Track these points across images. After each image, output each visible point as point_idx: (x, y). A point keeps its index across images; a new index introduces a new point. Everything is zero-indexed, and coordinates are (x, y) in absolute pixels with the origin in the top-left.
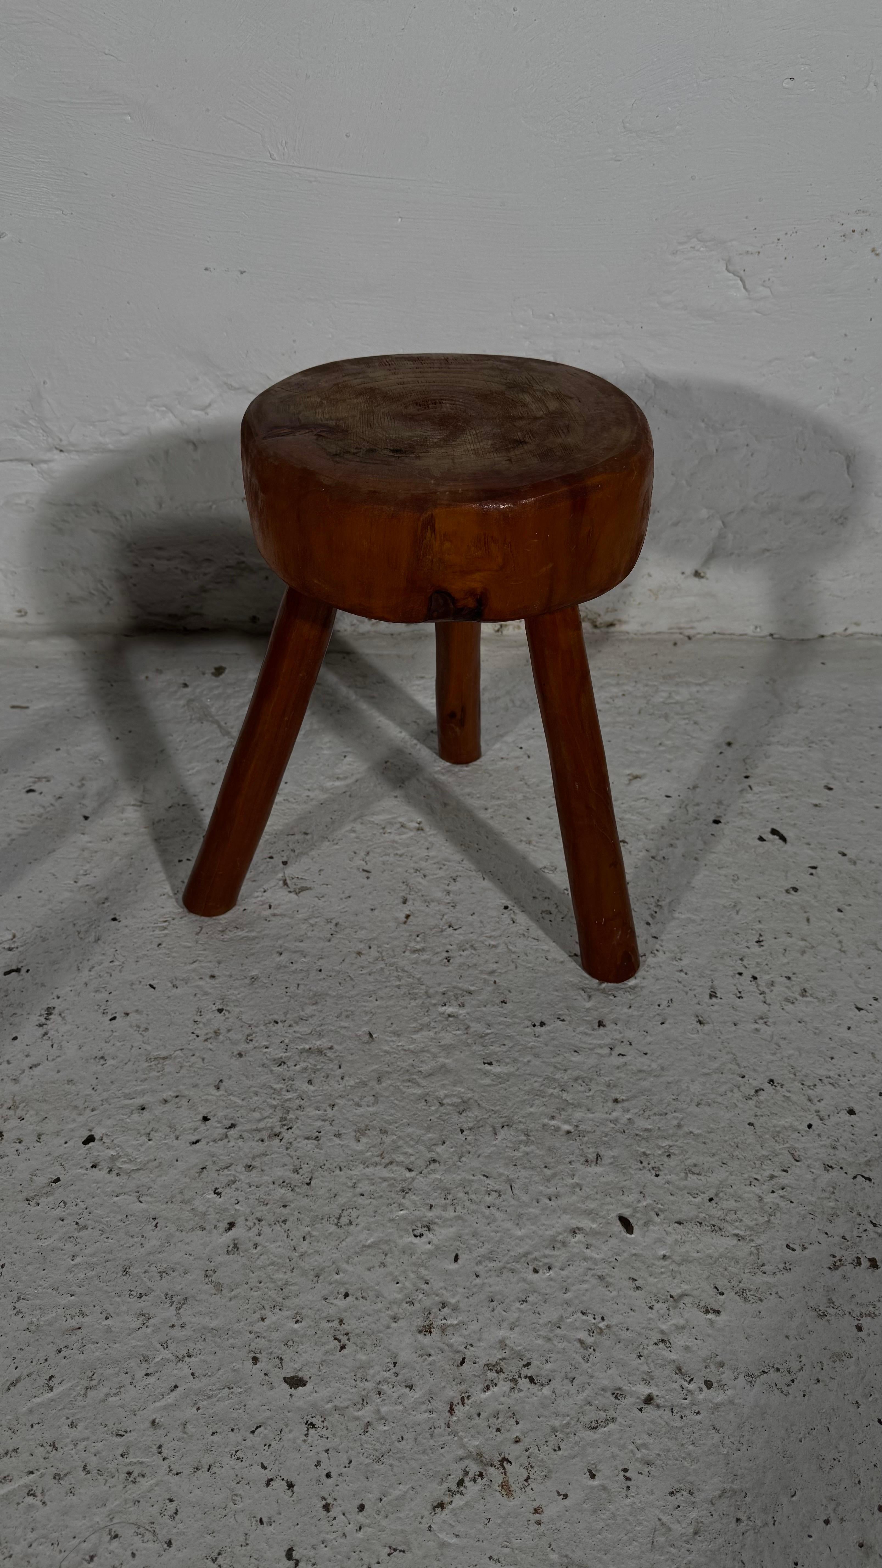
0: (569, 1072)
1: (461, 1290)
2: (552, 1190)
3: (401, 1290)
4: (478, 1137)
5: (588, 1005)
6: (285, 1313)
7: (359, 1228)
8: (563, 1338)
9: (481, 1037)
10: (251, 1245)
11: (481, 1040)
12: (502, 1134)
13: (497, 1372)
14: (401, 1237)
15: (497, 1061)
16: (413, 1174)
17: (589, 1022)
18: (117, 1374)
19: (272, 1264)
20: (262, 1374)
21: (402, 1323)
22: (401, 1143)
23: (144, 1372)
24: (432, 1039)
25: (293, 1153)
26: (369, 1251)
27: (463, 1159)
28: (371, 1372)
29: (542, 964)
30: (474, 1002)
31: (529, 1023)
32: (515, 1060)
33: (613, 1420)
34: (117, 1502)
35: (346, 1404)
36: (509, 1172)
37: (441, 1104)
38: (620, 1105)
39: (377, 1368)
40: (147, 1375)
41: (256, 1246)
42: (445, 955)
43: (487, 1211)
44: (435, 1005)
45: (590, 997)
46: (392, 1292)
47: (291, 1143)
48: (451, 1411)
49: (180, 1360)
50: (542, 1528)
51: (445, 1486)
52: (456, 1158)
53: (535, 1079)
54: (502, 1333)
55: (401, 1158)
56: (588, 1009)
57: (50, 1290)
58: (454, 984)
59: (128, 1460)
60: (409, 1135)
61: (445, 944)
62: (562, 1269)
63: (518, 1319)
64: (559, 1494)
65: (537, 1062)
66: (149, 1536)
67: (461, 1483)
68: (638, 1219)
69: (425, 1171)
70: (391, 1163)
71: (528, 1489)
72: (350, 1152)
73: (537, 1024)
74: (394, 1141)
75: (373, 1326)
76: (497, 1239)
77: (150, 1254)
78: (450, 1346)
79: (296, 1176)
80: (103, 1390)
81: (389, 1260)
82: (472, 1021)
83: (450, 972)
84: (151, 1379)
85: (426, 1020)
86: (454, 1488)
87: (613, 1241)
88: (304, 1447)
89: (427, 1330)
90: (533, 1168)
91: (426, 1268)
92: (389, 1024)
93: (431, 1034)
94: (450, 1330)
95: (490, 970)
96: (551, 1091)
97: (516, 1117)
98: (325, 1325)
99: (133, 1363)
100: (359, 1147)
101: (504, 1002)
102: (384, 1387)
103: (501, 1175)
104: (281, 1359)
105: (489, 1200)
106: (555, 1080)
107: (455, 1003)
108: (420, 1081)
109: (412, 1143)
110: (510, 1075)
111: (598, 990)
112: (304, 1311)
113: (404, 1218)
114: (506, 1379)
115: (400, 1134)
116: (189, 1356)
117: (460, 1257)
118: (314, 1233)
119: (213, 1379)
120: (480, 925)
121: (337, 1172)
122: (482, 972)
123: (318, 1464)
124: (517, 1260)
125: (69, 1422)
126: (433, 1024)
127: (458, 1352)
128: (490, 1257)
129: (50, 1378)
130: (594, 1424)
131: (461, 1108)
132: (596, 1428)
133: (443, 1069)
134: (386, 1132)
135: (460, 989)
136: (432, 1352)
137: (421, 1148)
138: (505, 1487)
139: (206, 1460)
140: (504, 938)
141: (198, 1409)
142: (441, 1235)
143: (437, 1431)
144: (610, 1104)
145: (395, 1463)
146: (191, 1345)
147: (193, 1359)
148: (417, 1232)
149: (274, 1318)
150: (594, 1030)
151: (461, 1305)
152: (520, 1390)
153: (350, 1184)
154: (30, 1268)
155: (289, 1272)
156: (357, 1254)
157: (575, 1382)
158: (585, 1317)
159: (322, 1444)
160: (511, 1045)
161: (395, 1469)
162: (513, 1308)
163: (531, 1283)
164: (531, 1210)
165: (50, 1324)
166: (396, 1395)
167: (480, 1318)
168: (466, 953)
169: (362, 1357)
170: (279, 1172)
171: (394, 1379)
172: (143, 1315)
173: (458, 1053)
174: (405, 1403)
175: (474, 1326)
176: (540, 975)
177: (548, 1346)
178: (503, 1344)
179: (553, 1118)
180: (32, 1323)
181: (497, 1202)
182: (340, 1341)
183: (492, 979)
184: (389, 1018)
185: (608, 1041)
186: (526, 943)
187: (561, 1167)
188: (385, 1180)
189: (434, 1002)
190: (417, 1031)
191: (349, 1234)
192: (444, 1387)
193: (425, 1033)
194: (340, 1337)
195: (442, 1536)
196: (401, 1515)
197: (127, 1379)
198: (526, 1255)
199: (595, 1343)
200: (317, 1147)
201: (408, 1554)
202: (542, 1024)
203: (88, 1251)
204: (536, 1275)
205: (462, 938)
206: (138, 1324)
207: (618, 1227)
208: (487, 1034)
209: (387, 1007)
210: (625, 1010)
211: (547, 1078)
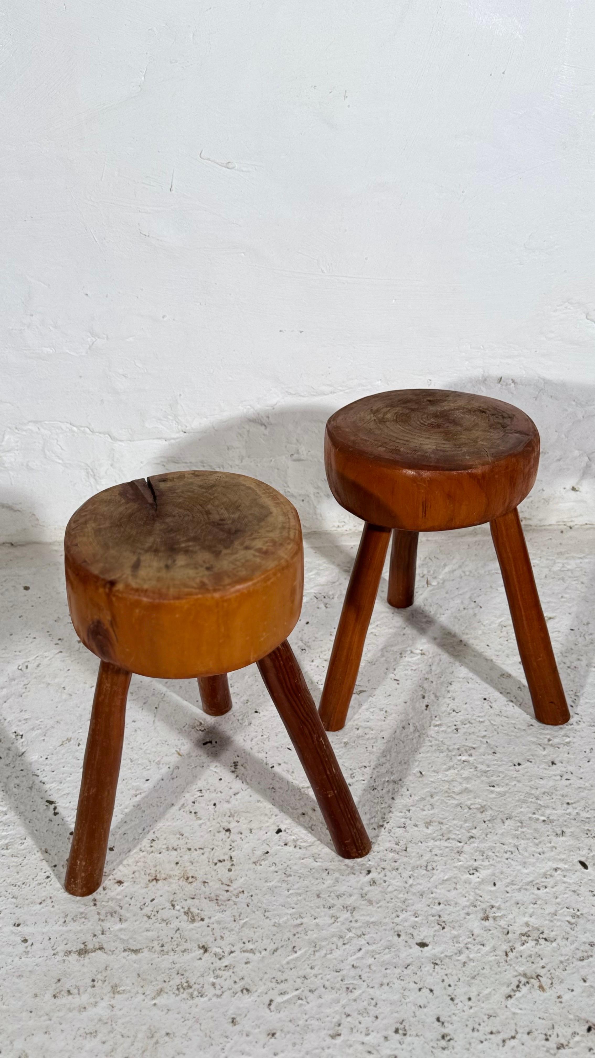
0: (539, 789)
1: (500, 900)
2: (540, 850)
3: (468, 900)
4: (494, 825)
5: (544, 753)
6: (409, 913)
7: (438, 871)
8: (558, 920)
9: (485, 772)
10: (382, 881)
11: (485, 774)
12: (507, 822)
13: (527, 936)
14: (462, 875)
15: (497, 785)
16: (462, 844)
17: (546, 763)
18: (328, 944)
19: (396, 890)
20: (404, 942)
21: (471, 916)
22: (451, 829)
23: (342, 943)
24: (457, 774)
25: (393, 835)
26: (447, 882)
27: (488, 836)
28: (461, 939)
29: (513, 731)
30: (477, 753)
31: (511, 764)
32: (507, 784)
33: (591, 956)
34: (345, 1001)
35: (451, 954)
36: (515, 841)
37: (470, 809)
38: (570, 806)
39: (463, 937)
40: (344, 944)
41: (385, 882)
42: (455, 727)
43: (507, 861)
44: (454, 755)
45: (544, 749)
46: (463, 902)
47: (390, 830)
48: (507, 955)
49: (360, 936)
50: (563, 1005)
51: (510, 988)
52: (484, 836)
53: (521, 794)
54: (526, 919)
55: (453, 836)
56: (544, 756)
57: (280, 907)
58: (463, 744)
59: (345, 982)
60: (455, 825)
61: (453, 722)
62: (552, 888)
63: (533, 912)
64: (569, 989)
65: (520, 785)
66: (365, 1015)
67: (518, 986)
68: (590, 862)
69: (468, 843)
70: (449, 839)
71: (553, 988)
72: (425, 834)
73: (516, 764)
74: (447, 828)
75: (457, 918)
76: (514, 874)
77: (329, 887)
78: (500, 926)
79: (398, 847)
80: (323, 952)
81: (458, 886)
82: (478, 764)
83: (459, 737)
84: (347, 946)
85: (451, 764)
86: (515, 989)
87: (578, 874)
88: (434, 974)
89: (486, 919)
90: (528, 839)
91: (479, 890)
92: (430, 766)
93: (456, 771)
94: (498, 919)
95: (482, 735)
96: (530, 800)
97: (513, 814)
98: (431, 918)
99: (335, 939)
100: (429, 831)
101: (494, 753)
102: (469, 946)
103: (510, 843)
104: (412, 935)
105: (507, 856)
106: (531, 794)
107: (466, 754)
108: (455, 796)
109: (458, 829)
110: (505, 793)
111: (549, 745)
112: (419, 912)
113: (462, 866)
114: (532, 940)
115: (450, 824)
116: (364, 935)
117: (496, 883)
118: (415, 875)
119: (379, 945)
120: (471, 709)
121: (420, 844)
122: (478, 736)
123: (443, 981)
124: (528, 884)
125: (310, 966)
126: (455, 766)
127: (504, 928)
128: (512, 883)
129: (294, 947)
130: (582, 958)
131: (482, 810)
132: (583, 960)
133: (466, 790)
134: (442, 823)
135: (467, 746)
136: (491, 929)
137: (464, 831)
138: (541, 987)
139: (385, 981)
140: (487, 717)
141: (375, 959)
142: (483, 874)
143: (501, 964)
144: (565, 805)
145: (482, 979)
146: (363, 930)
147: (366, 936)
148: (471, 872)
149: (404, 916)
150: (549, 766)
151: (501, 907)
152: (541, 945)
153: (428, 850)
154: (267, 897)
155: (406, 894)
156: (440, 884)
157: (569, 940)
158: (568, 910)
159: (443, 972)
160: (503, 776)
161: (483, 982)
162: (530, 907)
163: (537, 895)
164: (530, 860)
165: (286, 923)
166: (476, 949)
167: (513, 912)
168: (467, 726)
169: (455, 932)
170: (388, 845)
171: (474, 942)
172: (334, 916)
173: (473, 781)
174: (482, 953)
175: (510, 916)
176: (513, 737)
177: (552, 924)
178: (527, 924)
179: (534, 813)
180: (275, 922)
181: (511, 856)
182: (441, 925)
183: (485, 740)
184: (430, 763)
185: (558, 772)
186: (501, 719)
187: (543, 838)
188: (447, 847)
189: (453, 754)
190: (447, 770)
191: (433, 874)
192: (501, 945)
193: (452, 771)
194: (441, 923)
195: (513, 1010)
196: (491, 1001)
197: (334, 947)
198: (532, 882)
199: (576, 922)
200: (406, 831)
201: (498, 1018)
202: (519, 764)
203: (295, 887)
204: (539, 891)
205: (462, 717)
206: (333, 920)
207: (580, 867)
208: (488, 771)
209: (427, 757)
210: (566, 755)
211: (527, 793)
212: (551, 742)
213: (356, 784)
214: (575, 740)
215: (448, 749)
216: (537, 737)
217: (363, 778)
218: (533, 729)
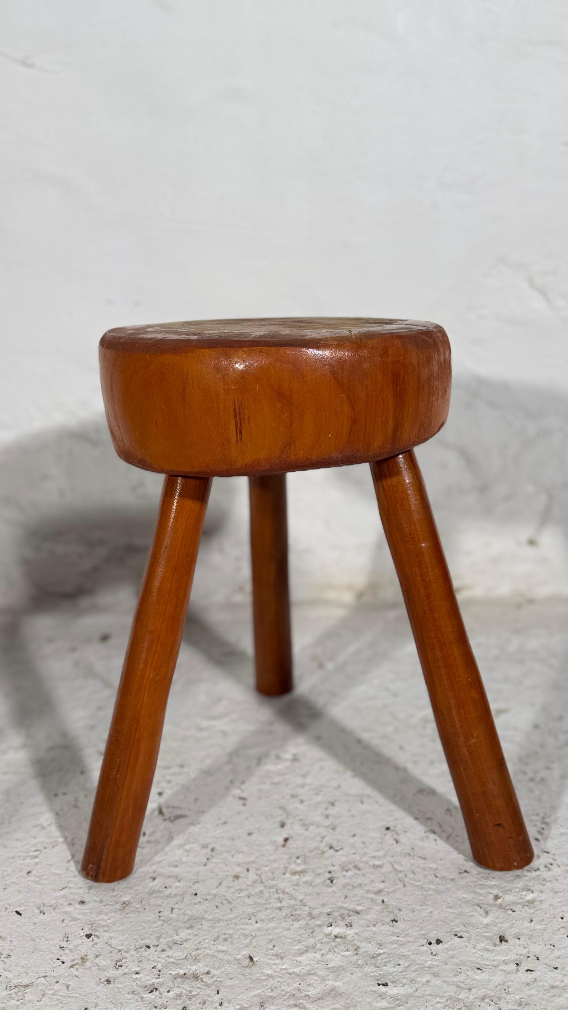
0: (474, 991)
5: (486, 920)
9: (373, 957)
11: (373, 961)
15: (393, 982)
17: (488, 938)
24: (319, 962)
29: (432, 883)
30: (362, 922)
31: (425, 942)
32: (412, 981)
42: (328, 876)
44: (320, 926)
45: (487, 912)
56: (486, 926)
58: (339, 904)
61: (326, 866)
65: (437, 982)
73: (433, 942)
82: (361, 941)
83: (334, 892)
85: (311, 941)
92: (270, 946)
93: (318, 956)
95: (376, 889)
101: (394, 921)
107: (342, 924)
110: (408, 996)
111: (495, 905)
120: (362, 846)
122: (368, 891)
126: (318, 946)
133: (332, 993)
135: (346, 909)
140: (388, 858)
150: (495, 945)
160: (407, 964)
168: (349, 873)
173: (348, 974)
176: (430, 892)
183: (380, 898)
184: (271, 941)
185: (512, 956)
186: (413, 861)
189: (318, 923)
190: (302, 953)
193: (311, 955)
202: (438, 942)
205: (344, 859)
208: (379, 955)
209: (268, 930)
210: (527, 924)
211: (450, 998)
212: (499, 901)
213: (121, 979)
214: (543, 897)
215: (310, 914)
216: (475, 893)
217: (137, 969)
218: (469, 878)
